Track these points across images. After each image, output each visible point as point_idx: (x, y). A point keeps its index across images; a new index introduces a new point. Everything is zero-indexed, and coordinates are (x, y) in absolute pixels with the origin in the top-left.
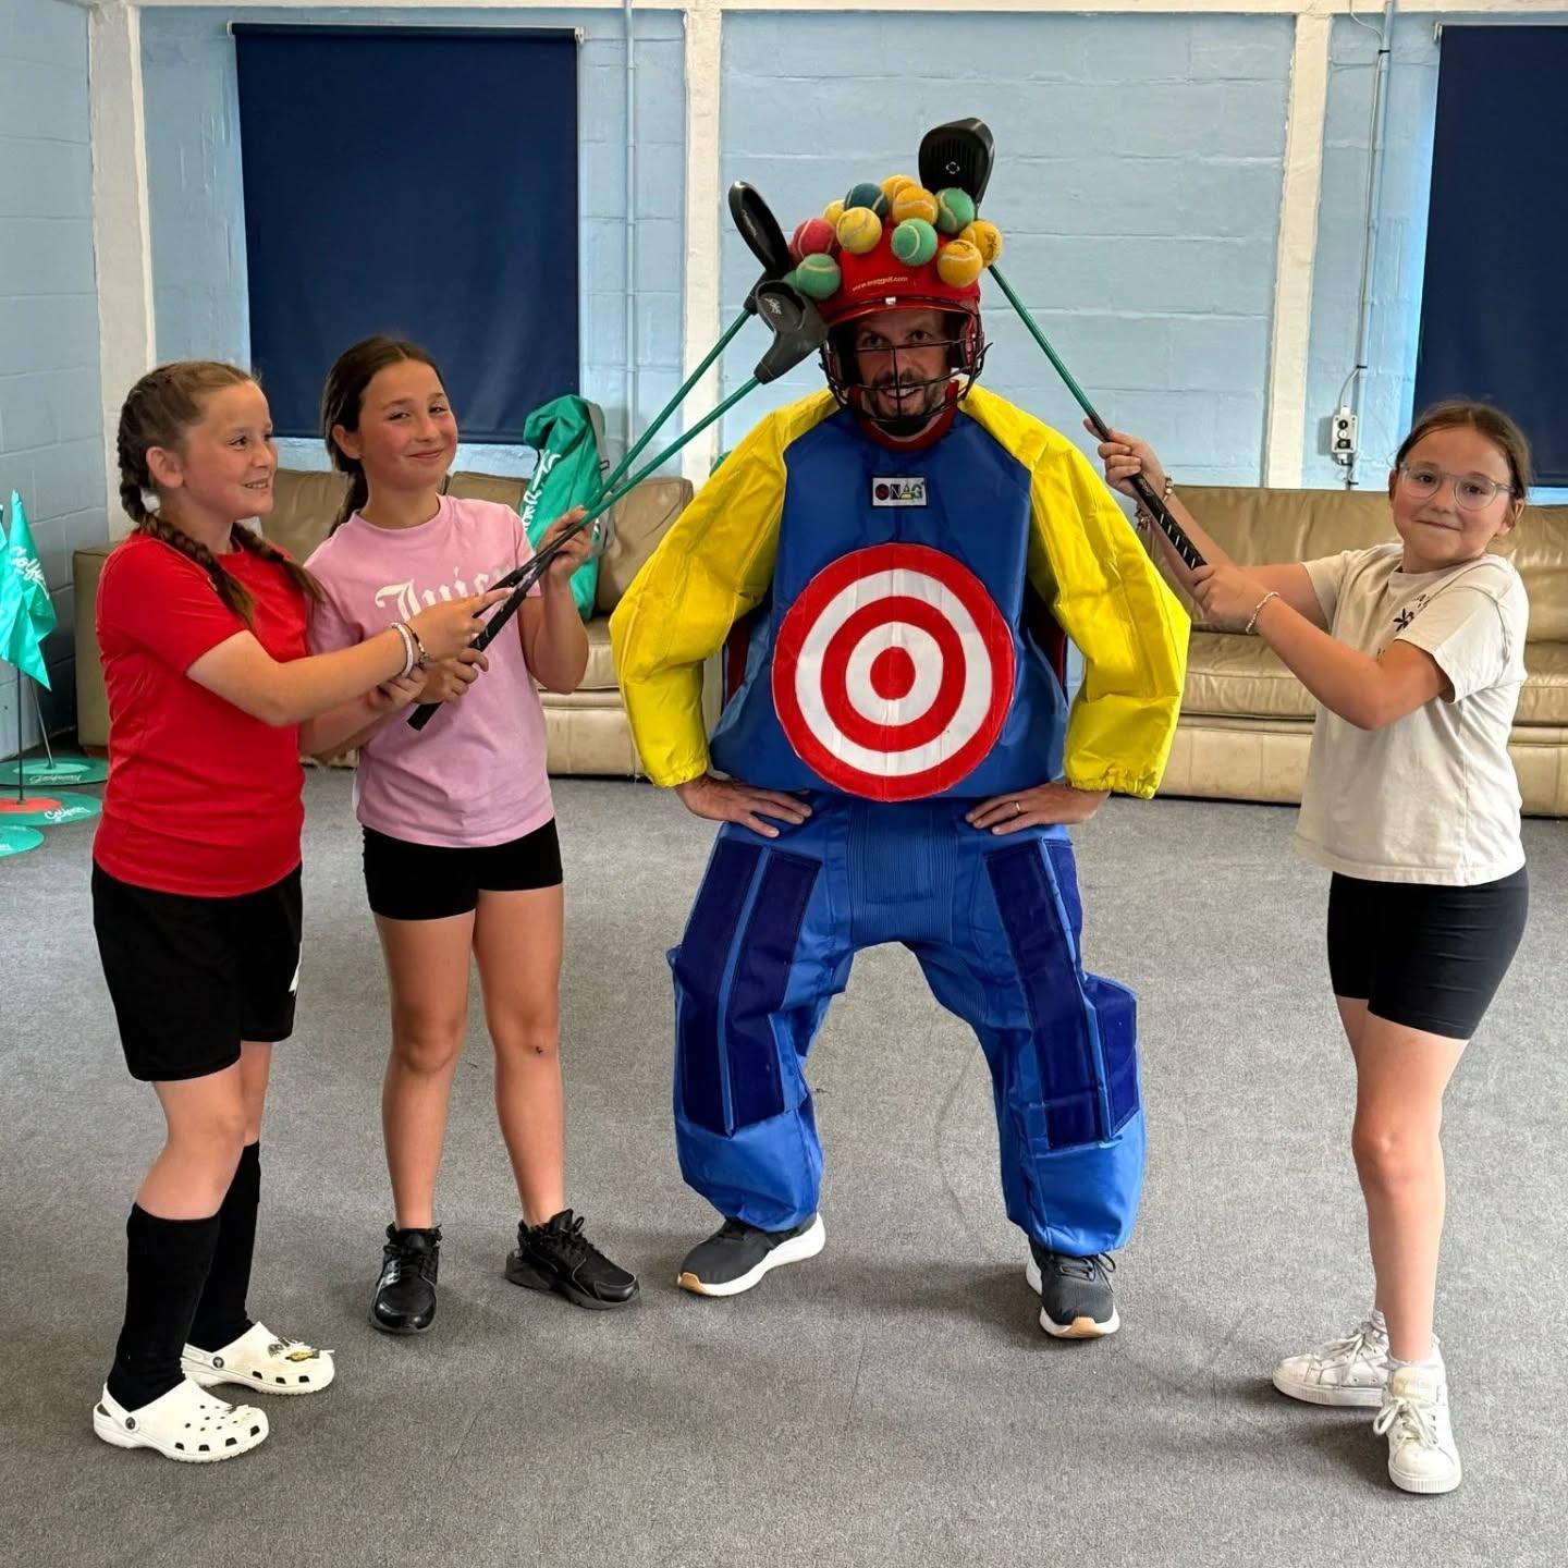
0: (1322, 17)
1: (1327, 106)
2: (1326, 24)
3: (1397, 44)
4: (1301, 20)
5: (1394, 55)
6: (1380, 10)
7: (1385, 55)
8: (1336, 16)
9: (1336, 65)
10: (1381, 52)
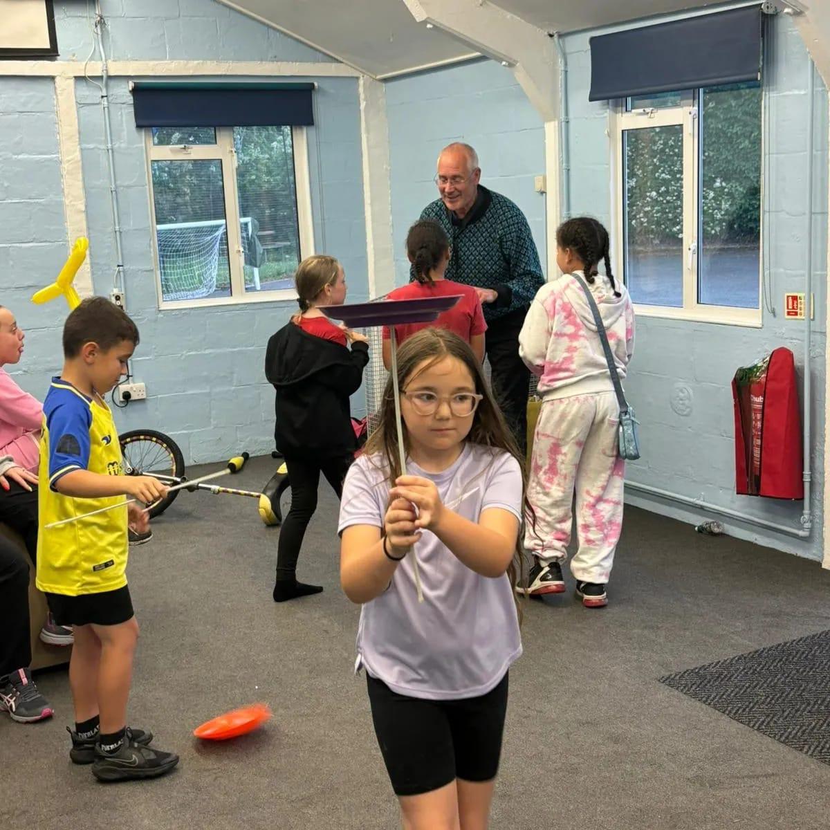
0: (69, 78)
1: (79, 126)
2: (72, 81)
3: (110, 93)
4: (57, 80)
5: (110, 99)
6: (100, 75)
7: (105, 98)
8: (75, 77)
9: (80, 104)
10: (102, 97)
